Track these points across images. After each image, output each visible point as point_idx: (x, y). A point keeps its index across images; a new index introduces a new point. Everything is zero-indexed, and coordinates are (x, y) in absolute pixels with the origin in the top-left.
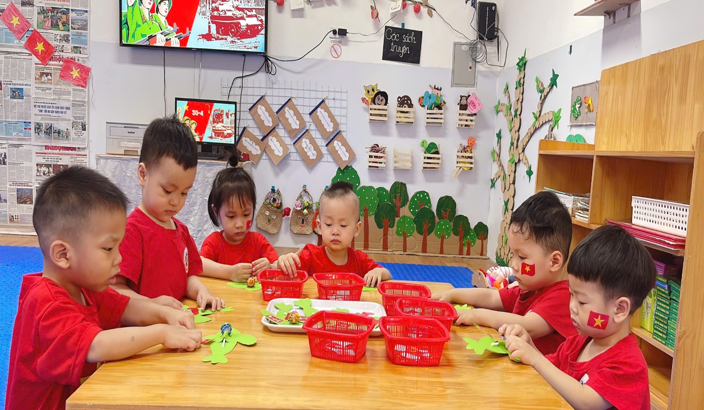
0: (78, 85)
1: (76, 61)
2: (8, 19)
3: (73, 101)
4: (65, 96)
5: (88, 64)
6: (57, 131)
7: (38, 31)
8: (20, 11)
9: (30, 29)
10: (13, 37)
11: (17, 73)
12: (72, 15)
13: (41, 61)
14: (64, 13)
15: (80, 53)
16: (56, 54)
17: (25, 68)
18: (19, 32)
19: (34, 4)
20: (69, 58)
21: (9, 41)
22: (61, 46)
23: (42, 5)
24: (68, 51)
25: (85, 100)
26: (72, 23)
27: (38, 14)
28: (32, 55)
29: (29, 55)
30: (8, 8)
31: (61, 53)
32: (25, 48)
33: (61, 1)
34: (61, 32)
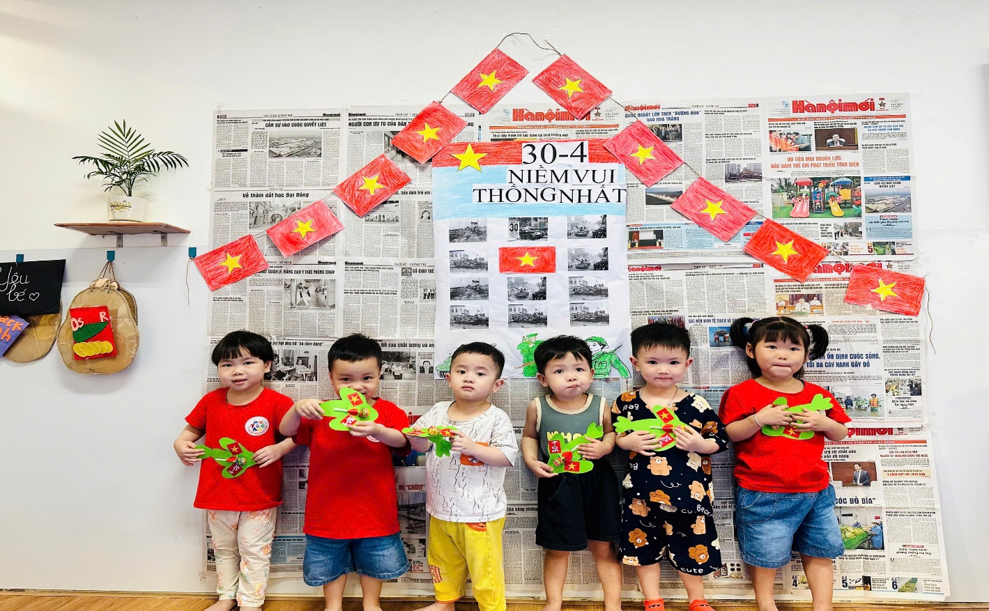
0: (897, 312)
1: (884, 267)
2: (693, 207)
3: (885, 341)
4: (862, 334)
5: (916, 272)
6: (844, 401)
7: (779, 221)
8: (725, 190)
9: (754, 220)
10: (710, 238)
11: (726, 301)
12: (865, 188)
13: (791, 274)
14: (844, 186)
15: (894, 253)
16: (830, 259)
17: (746, 289)
18: (724, 227)
19: (763, 175)
20: (866, 263)
21: (700, 246)
22: (841, 244)
23: (782, 176)
24: (859, 251)
25: (918, 338)
26: (868, 201)
27: (774, 191)
28: (762, 266)
29: (755, 266)
30: (691, 189)
31: (843, 256)
32: (747, 254)
33: (836, 164)
34: (837, 220)
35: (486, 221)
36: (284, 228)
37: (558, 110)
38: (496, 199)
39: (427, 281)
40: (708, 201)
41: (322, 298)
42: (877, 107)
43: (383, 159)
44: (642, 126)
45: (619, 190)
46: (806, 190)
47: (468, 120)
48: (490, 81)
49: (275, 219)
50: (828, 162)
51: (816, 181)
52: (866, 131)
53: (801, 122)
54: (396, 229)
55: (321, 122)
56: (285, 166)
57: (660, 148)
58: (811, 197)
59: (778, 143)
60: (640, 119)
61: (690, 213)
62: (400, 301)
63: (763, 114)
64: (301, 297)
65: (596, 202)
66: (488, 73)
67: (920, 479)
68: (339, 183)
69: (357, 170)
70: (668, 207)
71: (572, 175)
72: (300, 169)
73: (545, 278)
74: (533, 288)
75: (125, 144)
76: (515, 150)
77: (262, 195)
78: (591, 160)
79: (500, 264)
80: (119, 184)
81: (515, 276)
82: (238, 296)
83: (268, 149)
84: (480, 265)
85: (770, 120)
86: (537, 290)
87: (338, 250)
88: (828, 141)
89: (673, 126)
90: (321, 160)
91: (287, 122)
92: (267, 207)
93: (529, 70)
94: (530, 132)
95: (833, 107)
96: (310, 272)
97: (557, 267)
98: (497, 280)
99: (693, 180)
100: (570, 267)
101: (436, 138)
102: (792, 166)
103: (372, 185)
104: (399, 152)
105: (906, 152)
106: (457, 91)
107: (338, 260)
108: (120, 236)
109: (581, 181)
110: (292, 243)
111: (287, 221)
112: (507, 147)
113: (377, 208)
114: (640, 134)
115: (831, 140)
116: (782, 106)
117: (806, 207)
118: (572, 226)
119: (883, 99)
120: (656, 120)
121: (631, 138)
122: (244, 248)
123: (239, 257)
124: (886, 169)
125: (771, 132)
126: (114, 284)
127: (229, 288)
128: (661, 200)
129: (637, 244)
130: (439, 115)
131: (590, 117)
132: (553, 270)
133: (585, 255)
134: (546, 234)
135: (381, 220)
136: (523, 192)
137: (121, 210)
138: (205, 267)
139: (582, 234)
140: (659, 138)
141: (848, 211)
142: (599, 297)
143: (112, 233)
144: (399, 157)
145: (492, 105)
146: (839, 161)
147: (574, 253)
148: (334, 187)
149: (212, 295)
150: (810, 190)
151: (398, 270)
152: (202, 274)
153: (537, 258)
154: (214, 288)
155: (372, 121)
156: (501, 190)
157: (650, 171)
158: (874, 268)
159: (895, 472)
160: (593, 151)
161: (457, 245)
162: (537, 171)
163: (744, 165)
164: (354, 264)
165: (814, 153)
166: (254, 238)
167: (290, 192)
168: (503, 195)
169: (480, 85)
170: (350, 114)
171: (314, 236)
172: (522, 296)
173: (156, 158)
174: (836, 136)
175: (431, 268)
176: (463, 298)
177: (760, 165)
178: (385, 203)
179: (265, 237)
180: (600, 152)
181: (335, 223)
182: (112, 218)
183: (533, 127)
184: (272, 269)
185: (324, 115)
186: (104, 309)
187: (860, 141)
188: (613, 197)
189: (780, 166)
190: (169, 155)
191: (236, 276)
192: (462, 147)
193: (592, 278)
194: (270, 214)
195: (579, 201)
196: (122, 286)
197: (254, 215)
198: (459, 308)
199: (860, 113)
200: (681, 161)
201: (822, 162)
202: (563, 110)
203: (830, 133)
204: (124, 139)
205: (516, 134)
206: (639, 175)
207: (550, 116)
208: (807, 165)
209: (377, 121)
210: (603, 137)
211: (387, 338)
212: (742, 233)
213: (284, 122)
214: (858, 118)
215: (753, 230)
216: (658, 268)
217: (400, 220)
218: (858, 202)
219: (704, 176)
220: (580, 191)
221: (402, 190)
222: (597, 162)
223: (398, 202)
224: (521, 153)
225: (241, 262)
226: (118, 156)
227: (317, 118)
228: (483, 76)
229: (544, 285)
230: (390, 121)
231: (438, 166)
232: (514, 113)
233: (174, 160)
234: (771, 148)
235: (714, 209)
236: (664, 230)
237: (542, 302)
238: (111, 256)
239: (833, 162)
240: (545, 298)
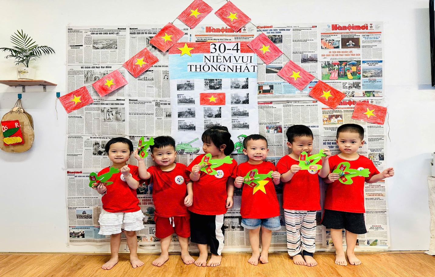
0: (374, 123)
1: (370, 103)
2: (287, 74)
3: (369, 136)
5: (383, 105)
7: (324, 81)
8: (301, 67)
9: (313, 81)
10: (294, 89)
11: (301, 118)
12: (363, 66)
13: (329, 106)
14: (353, 65)
15: (374, 96)
16: (346, 99)
17: (310, 112)
18: (300, 84)
19: (318, 60)
20: (362, 101)
21: (290, 92)
22: (351, 92)
23: (326, 60)
24: (359, 95)
25: (383, 135)
26: (364, 72)
27: (323, 67)
28: (317, 102)
29: (314, 102)
30: (286, 66)
31: (352, 98)
32: (310, 96)
33: (350, 55)
34: (350, 81)
35: (194, 81)
36: (100, 83)
37: (226, 27)
38: (198, 70)
39: (168, 109)
40: (293, 72)
41: (119, 116)
42: (369, 28)
43: (146, 50)
44: (265, 36)
45: (254, 66)
46: (336, 67)
47: (185, 32)
48: (195, 13)
49: (96, 79)
50: (347, 54)
51: (341, 62)
52: (364, 39)
53: (335, 35)
54: (153, 84)
55: (117, 32)
56: (100, 53)
57: (272, 46)
58: (339, 70)
59: (325, 45)
60: (264, 32)
61: (286, 77)
62: (155, 118)
63: (318, 31)
64: (109, 116)
65: (244, 72)
66: (194, 10)
67: (381, 197)
68: (126, 61)
69: (134, 55)
70: (275, 74)
71: (233, 59)
72: (107, 55)
73: (221, 108)
74: (215, 112)
75: (24, 42)
76: (207, 46)
77: (90, 67)
78: (242, 52)
79: (200, 101)
80: (22, 61)
81: (207, 106)
82: (80, 115)
83: (92, 45)
84: (191, 101)
85: (322, 34)
86: (217, 113)
87: (125, 94)
88: (347, 44)
89: (278, 36)
90: (117, 50)
91: (101, 32)
92: (93, 73)
93: (213, 8)
94: (214, 38)
95: (350, 27)
96: (113, 104)
97: (226, 102)
98: (199, 108)
99: (287, 62)
100: (232, 102)
101: (170, 40)
102: (331, 55)
103: (141, 62)
104: (153, 47)
105: (381, 49)
106: (180, 17)
107: (126, 98)
108: (24, 87)
109: (237, 62)
110: (104, 90)
111: (102, 79)
112: (204, 45)
113: (143, 74)
114: (263, 40)
115: (349, 43)
116: (327, 27)
117: (336, 75)
118: (233, 83)
119: (372, 24)
120: (271, 33)
121: (259, 41)
122: (82, 93)
123: (80, 97)
124: (372, 57)
125: (322, 39)
126: (22, 110)
127: (75, 111)
128: (273, 71)
129: (262, 92)
130: (172, 29)
131: (241, 31)
132: (224, 104)
133: (238, 97)
134: (221, 87)
135: (145, 79)
136: (211, 67)
137: (23, 74)
138: (64, 102)
139: (237, 87)
140: (272, 42)
141: (355, 77)
142: (245, 116)
143: (20, 85)
144: (153, 49)
145: (196, 25)
146: (351, 53)
147: (234, 96)
148: (123, 63)
149: (68, 115)
150: (339, 67)
151: (154, 103)
152: (63, 105)
153: (217, 98)
154: (69, 112)
155: (141, 32)
156: (200, 66)
157: (268, 57)
158: (365, 102)
159: (371, 194)
160: (242, 47)
161: (181, 92)
162: (217, 57)
163: (310, 55)
164: (133, 100)
165: (341, 49)
166: (87, 87)
167: (103, 66)
168: (202, 68)
169: (191, 15)
170: (130, 29)
171: (114, 87)
172: (210, 116)
173: (39, 49)
174: (351, 42)
175: (169, 103)
176: (184, 117)
177: (317, 55)
178: (147, 71)
179: (92, 87)
180: (245, 48)
181: (124, 81)
182: (19, 78)
183: (215, 35)
184: (95, 103)
185: (118, 29)
186: (17, 121)
187: (361, 44)
188: (251, 69)
189: (326, 56)
190: (46, 48)
191: (79, 106)
192: (182, 45)
193: (241, 108)
194: (94, 76)
195: (236, 71)
196: (26, 111)
197: (86, 77)
198: (182, 122)
199: (361, 31)
200: (282, 52)
201: (344, 54)
202: (229, 27)
203: (348, 40)
204: (23, 39)
205: (208, 39)
206: (263, 59)
207: (223, 30)
208: (337, 55)
209: (143, 32)
210: (247, 40)
211: (150, 135)
212: (308, 86)
213: (100, 32)
214: (361, 33)
215: (313, 85)
216: (271, 103)
217: (154, 79)
218: (359, 73)
219: (292, 60)
220: (236, 66)
221: (155, 65)
222: (244, 52)
223: (153, 71)
224: (209, 48)
225: (81, 99)
226: (21, 48)
227: (115, 30)
228: (192, 11)
229: (220, 111)
230: (149, 32)
231: (171, 54)
232: (206, 28)
233: (48, 50)
234: (322, 47)
235: (296, 75)
236: (274, 85)
237: (219, 118)
238: (20, 96)
239: (349, 54)
240: (220, 117)
